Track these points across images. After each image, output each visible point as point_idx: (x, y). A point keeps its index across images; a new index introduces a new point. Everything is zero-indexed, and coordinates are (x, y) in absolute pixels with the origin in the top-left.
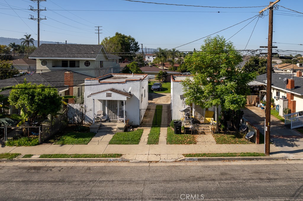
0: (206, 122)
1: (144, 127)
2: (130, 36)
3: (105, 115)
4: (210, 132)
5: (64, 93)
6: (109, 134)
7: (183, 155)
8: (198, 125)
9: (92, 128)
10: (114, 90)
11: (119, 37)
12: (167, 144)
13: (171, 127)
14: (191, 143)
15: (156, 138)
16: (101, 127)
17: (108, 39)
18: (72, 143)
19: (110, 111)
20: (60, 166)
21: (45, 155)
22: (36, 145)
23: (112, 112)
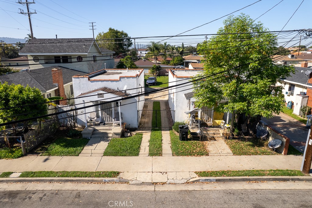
0: (215, 125)
1: (142, 131)
2: (122, 31)
3: (99, 118)
4: (220, 137)
5: (54, 92)
6: (103, 141)
7: (196, 172)
8: (205, 129)
9: (85, 134)
10: (106, 90)
11: (113, 33)
12: (173, 155)
13: (173, 130)
14: (202, 155)
15: (158, 147)
16: (95, 132)
17: (102, 34)
18: (61, 154)
19: (104, 113)
20: (43, 190)
21: (26, 172)
22: (19, 157)
23: (106, 114)
